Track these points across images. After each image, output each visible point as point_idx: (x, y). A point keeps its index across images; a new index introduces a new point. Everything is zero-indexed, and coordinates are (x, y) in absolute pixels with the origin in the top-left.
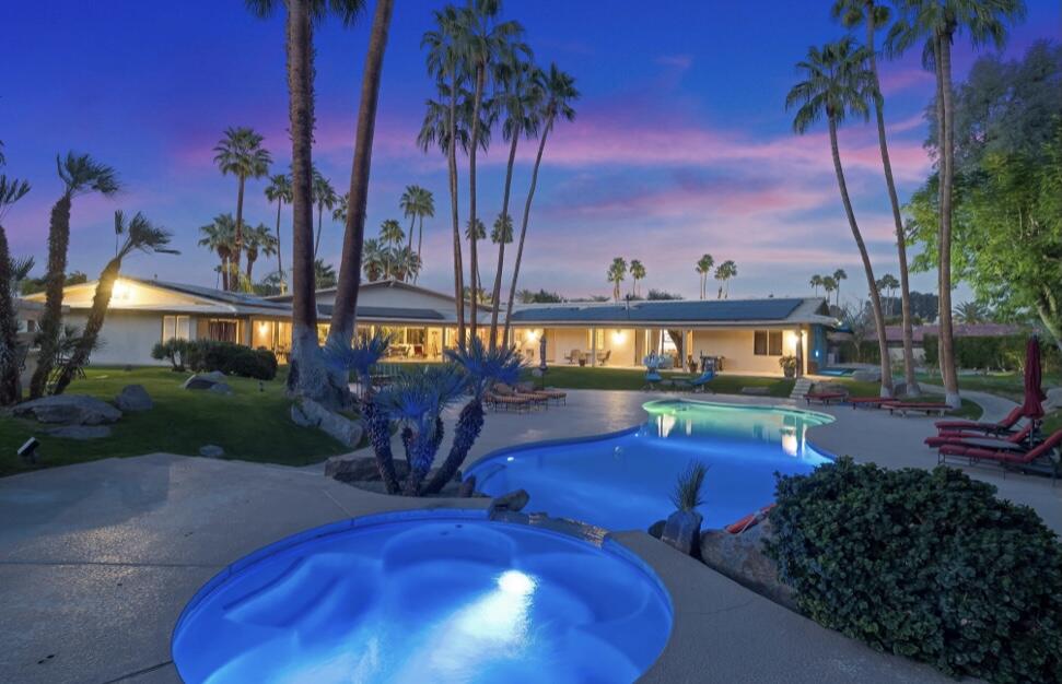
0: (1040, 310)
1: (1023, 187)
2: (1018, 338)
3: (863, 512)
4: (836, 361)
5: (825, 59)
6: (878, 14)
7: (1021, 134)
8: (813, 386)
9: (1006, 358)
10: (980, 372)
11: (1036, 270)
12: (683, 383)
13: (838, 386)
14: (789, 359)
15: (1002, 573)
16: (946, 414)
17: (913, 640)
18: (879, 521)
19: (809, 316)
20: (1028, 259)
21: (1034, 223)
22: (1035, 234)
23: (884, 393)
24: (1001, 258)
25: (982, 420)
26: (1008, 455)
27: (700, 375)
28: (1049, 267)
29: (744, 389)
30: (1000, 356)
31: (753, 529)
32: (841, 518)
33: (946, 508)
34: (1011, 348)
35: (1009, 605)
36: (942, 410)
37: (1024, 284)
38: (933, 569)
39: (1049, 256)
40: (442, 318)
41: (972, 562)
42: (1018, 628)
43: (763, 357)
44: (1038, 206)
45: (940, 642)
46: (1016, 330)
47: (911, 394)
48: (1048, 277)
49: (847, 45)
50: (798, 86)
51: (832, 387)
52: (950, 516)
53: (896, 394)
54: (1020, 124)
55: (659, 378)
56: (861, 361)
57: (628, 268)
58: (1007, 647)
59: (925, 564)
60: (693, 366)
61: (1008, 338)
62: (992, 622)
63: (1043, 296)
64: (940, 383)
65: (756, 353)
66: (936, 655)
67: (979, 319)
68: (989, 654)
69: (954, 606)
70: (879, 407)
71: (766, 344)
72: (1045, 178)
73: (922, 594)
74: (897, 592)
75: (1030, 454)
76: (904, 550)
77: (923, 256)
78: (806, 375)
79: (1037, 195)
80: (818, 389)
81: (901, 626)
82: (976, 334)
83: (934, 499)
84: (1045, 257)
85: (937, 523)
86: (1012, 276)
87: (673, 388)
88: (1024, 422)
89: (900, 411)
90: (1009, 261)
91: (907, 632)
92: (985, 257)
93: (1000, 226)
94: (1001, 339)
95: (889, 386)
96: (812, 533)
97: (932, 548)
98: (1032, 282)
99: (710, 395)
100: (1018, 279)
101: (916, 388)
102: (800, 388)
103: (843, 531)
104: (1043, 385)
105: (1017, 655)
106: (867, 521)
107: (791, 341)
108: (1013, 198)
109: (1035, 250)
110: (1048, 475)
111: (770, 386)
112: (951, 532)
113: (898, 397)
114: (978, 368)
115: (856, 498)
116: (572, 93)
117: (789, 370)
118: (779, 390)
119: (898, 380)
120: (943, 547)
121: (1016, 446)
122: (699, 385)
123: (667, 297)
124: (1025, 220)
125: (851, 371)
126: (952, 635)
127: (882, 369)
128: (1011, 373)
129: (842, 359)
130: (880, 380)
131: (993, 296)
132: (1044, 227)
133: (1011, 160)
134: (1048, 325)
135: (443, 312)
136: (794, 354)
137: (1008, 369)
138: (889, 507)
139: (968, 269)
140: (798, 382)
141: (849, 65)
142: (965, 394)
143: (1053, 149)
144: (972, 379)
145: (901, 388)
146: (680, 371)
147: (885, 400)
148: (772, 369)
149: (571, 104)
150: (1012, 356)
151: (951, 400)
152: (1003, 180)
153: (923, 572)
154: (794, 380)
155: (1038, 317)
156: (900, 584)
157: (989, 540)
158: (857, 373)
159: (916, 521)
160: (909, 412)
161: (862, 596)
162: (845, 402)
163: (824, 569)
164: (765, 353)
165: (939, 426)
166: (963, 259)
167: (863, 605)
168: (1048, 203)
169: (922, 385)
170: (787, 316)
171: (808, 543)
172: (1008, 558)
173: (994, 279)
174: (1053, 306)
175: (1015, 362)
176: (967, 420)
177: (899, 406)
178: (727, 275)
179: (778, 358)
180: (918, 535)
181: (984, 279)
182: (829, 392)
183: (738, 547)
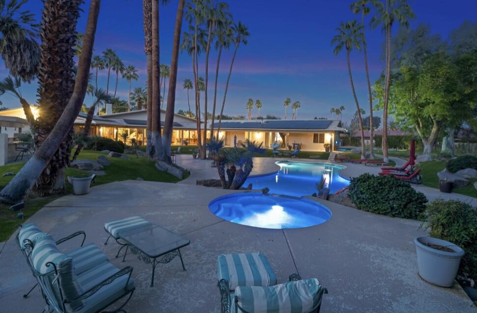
0: (417, 126)
1: (413, 81)
2: (409, 137)
3: (373, 184)
4: (341, 145)
5: (346, 27)
6: (366, 10)
7: (414, 58)
8: (336, 155)
9: (404, 144)
10: (395, 150)
11: (416, 112)
12: (287, 154)
13: (346, 155)
14: (328, 144)
15: (402, 195)
16: (384, 165)
17: (384, 210)
18: (377, 186)
19: (335, 128)
20: (413, 108)
21: (416, 94)
22: (416, 99)
23: (362, 157)
24: (405, 107)
25: (396, 167)
26: (404, 177)
27: (293, 151)
28: (420, 111)
29: (311, 157)
30: (402, 143)
31: (343, 192)
32: (369, 186)
33: (391, 183)
34: (406, 140)
35: (404, 201)
36: (383, 164)
37: (412, 117)
38: (389, 195)
39: (420, 107)
40: (181, 126)
41: (397, 193)
42: (405, 206)
43: (317, 144)
44: (418, 88)
45: (390, 210)
46: (408, 133)
47: (372, 158)
48: (420, 115)
49: (355, 22)
50: (336, 37)
51: (343, 156)
52: (392, 184)
53: (367, 158)
54: (414, 54)
55: (278, 152)
56: (351, 145)
57: (254, 104)
58: (403, 211)
59: (387, 194)
60: (290, 147)
61: (405, 136)
62: (400, 205)
63: (418, 121)
64: (382, 154)
65: (314, 142)
66: (389, 213)
67: (395, 128)
68: (399, 212)
69: (393, 202)
70: (361, 163)
71: (318, 139)
72: (421, 78)
73: (387, 200)
74: (381, 200)
75: (410, 176)
76: (382, 192)
77: (377, 105)
78: (333, 151)
79: (418, 84)
80: (338, 156)
81: (382, 207)
82: (394, 135)
83: (389, 181)
84: (419, 107)
85: (389, 186)
86: (408, 114)
87: (283, 156)
88: (409, 167)
89: (368, 164)
90: (407, 108)
91: (383, 208)
92: (399, 107)
93: (405, 95)
94: (403, 137)
95: (364, 155)
96: (362, 189)
97: (388, 191)
98: (415, 116)
99: (298, 159)
100: (410, 115)
101: (374, 155)
102: (332, 156)
103: (369, 189)
104: (415, 155)
105: (405, 211)
106: (374, 186)
107: (329, 138)
108: (410, 85)
109: (416, 104)
110: (415, 183)
111: (320, 155)
112: (392, 188)
113: (368, 159)
114: (394, 148)
115: (372, 181)
116: (247, 34)
117: (327, 149)
118: (324, 156)
119: (367, 153)
120: (390, 191)
121: (406, 174)
122: (293, 155)
123: (274, 118)
124: (413, 93)
125: (350, 149)
126: (392, 208)
127: (362, 148)
128: (406, 150)
129: (344, 144)
130: (361, 153)
131: (401, 121)
132: (419, 97)
133: (410, 70)
134: (419, 132)
135: (180, 123)
136: (329, 143)
137: (405, 148)
138: (379, 183)
139: (393, 110)
140: (331, 153)
141: (355, 31)
142: (391, 158)
143: (424, 68)
144: (392, 152)
145: (368, 156)
146: (285, 149)
147: (363, 160)
148: (321, 149)
149: (247, 38)
150: (406, 143)
151: (385, 160)
152: (407, 77)
153: (386, 196)
154: (329, 153)
155: (416, 129)
156: (382, 198)
157: (400, 189)
158: (353, 150)
159: (385, 186)
160: (372, 165)
161: (374, 202)
162: (349, 161)
163: (366, 196)
164: (317, 142)
165: (383, 169)
166: (392, 107)
167: (374, 204)
168: (421, 88)
169: (375, 155)
170: (327, 127)
171: (361, 192)
172: (404, 191)
173: (402, 115)
174: (421, 126)
175: (408, 146)
176: (391, 167)
177: (368, 163)
178: (297, 107)
179: (323, 144)
180: (385, 189)
181: (399, 115)
182: (342, 157)
183: (339, 197)
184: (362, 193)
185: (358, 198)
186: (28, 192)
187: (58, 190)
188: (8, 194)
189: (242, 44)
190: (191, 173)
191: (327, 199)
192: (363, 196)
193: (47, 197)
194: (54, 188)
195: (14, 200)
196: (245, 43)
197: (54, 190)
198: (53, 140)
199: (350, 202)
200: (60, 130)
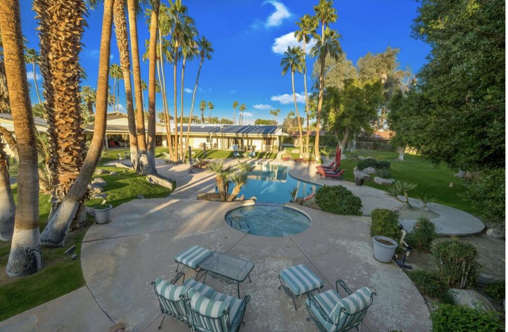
116: (211, 50)
183: (309, 202)
184: (327, 201)
185: (324, 205)
186: (67, 233)
187: (83, 223)
188: (50, 238)
189: (205, 59)
190: (177, 182)
191: (301, 204)
192: (328, 203)
193: (75, 232)
194: (80, 222)
195: (57, 243)
196: (209, 58)
197: (80, 223)
198: (83, 182)
199: (317, 206)
200: (88, 172)
